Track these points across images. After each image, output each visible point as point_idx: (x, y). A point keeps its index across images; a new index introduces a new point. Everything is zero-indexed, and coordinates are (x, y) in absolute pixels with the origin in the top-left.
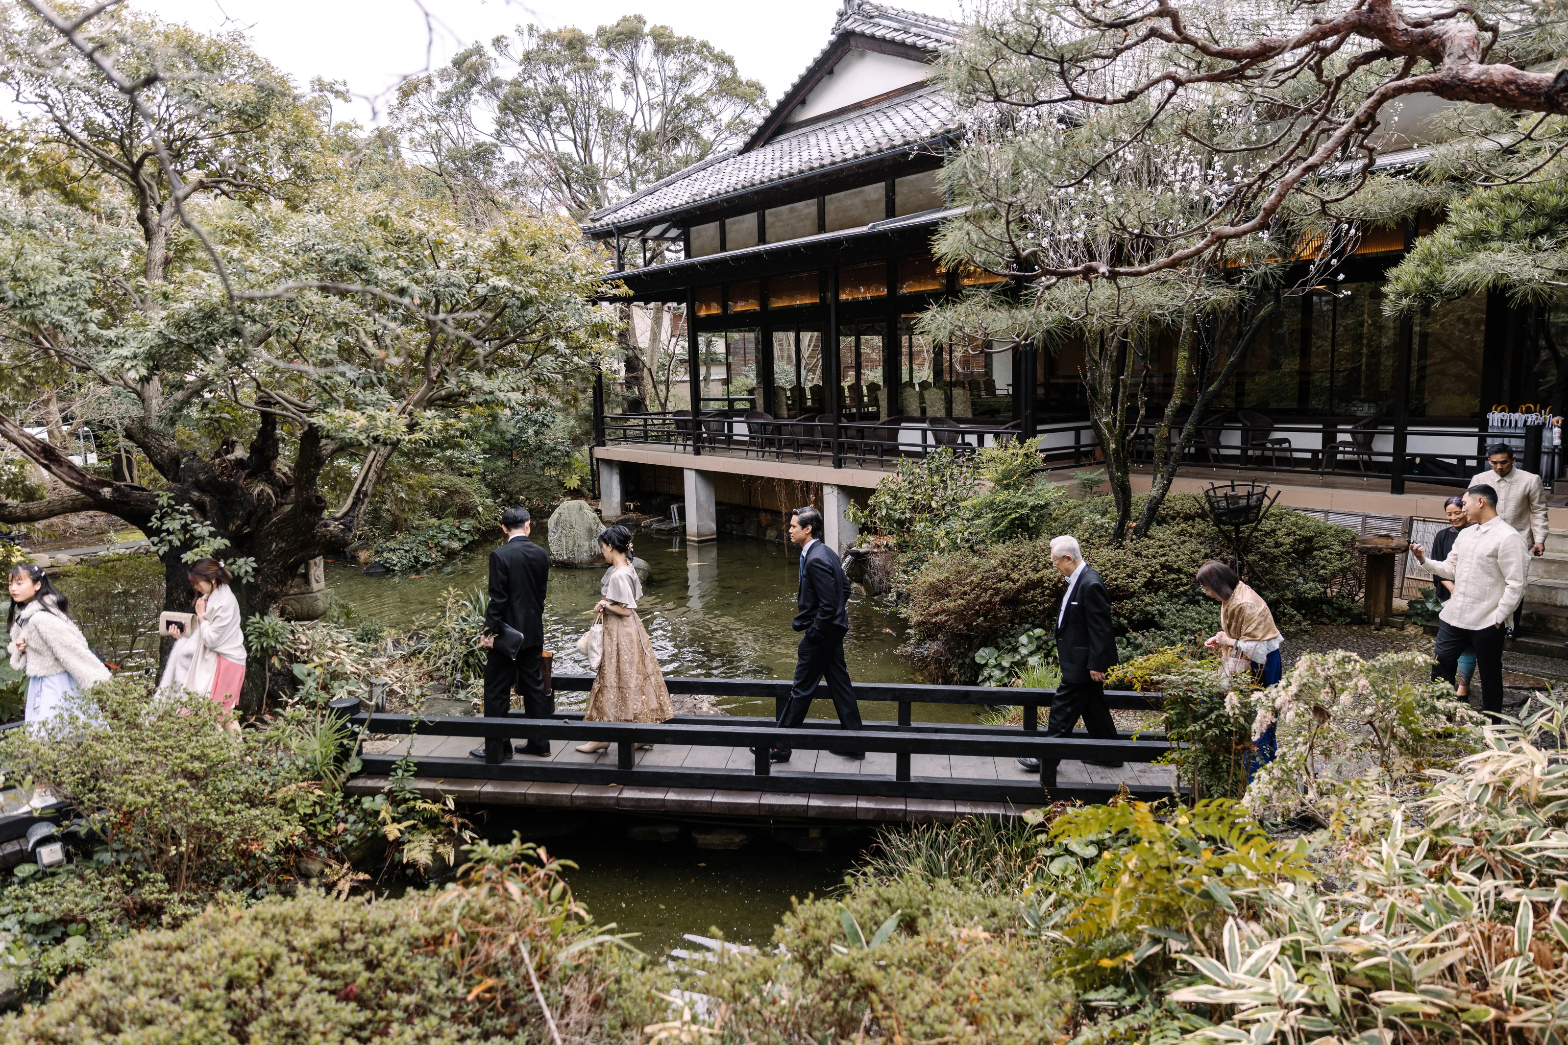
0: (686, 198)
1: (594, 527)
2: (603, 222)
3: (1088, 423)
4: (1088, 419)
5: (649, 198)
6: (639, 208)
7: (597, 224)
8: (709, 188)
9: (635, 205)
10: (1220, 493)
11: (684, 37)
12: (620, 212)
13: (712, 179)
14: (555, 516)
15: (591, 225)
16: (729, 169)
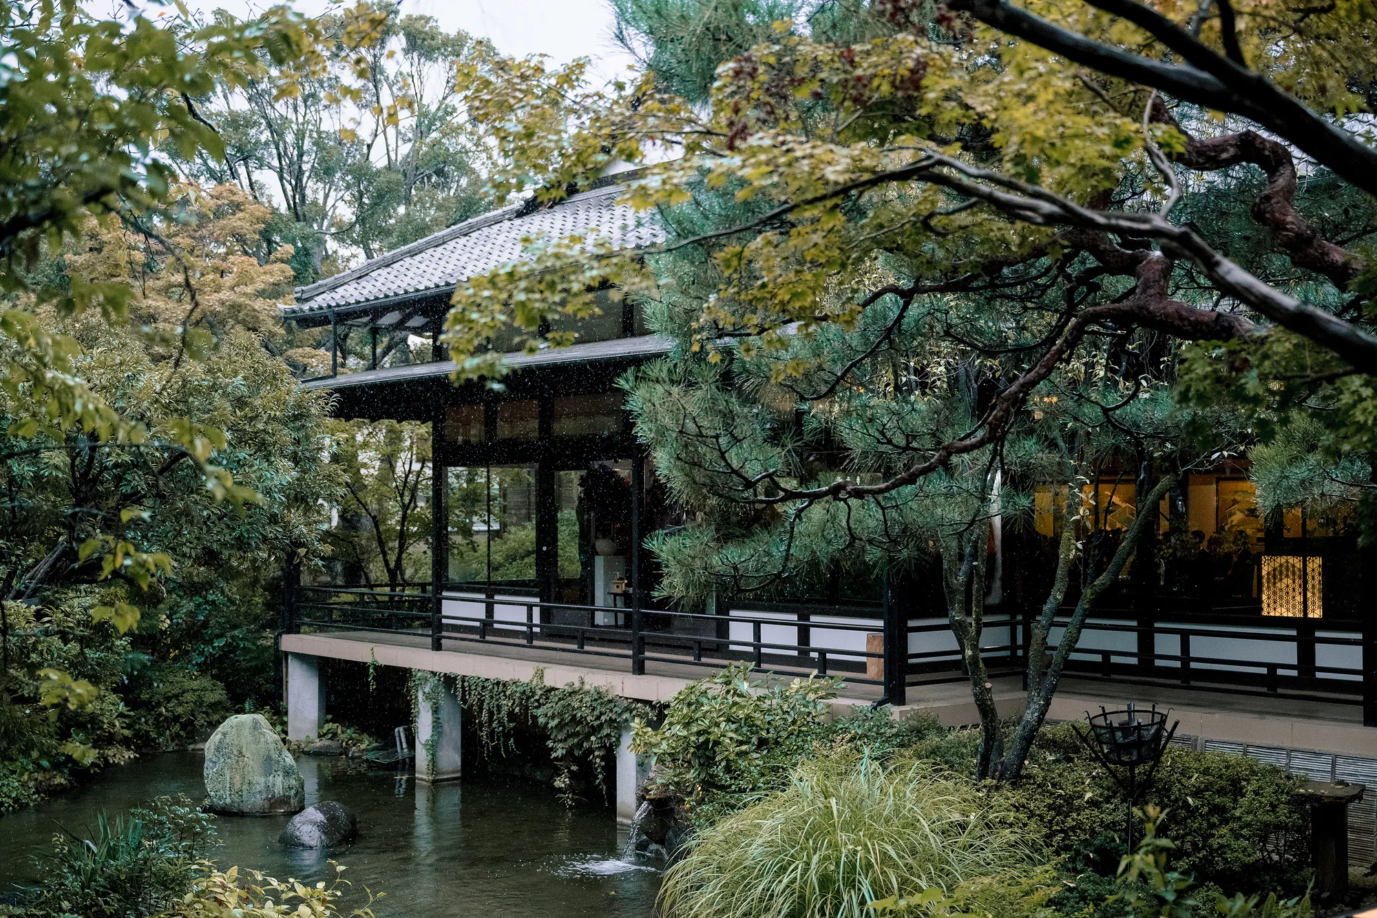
0: (436, 280)
1: (275, 756)
2: (315, 305)
3: (945, 621)
4: (946, 615)
5: (384, 272)
6: (369, 287)
7: (306, 307)
8: (470, 267)
9: (363, 282)
10: (1116, 721)
11: (453, 34)
12: (340, 290)
13: (476, 251)
14: (216, 737)
15: (295, 306)
16: (502, 237)
